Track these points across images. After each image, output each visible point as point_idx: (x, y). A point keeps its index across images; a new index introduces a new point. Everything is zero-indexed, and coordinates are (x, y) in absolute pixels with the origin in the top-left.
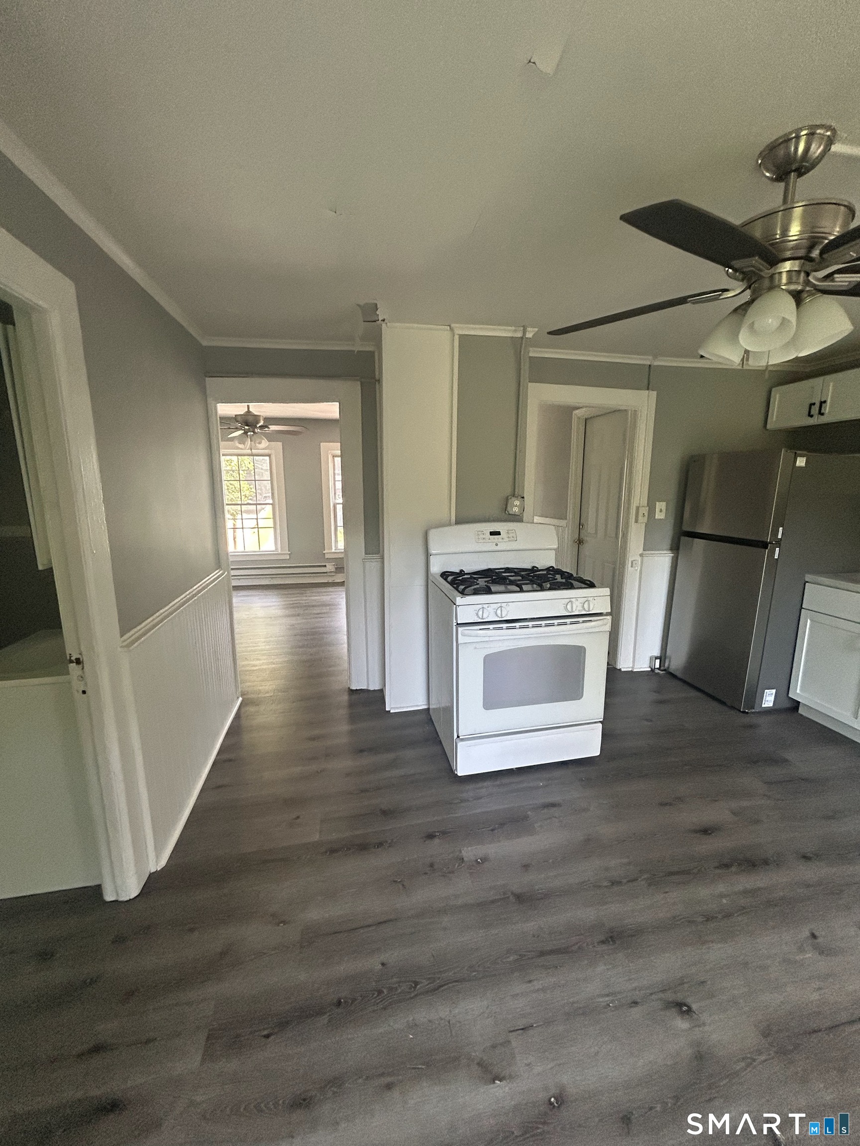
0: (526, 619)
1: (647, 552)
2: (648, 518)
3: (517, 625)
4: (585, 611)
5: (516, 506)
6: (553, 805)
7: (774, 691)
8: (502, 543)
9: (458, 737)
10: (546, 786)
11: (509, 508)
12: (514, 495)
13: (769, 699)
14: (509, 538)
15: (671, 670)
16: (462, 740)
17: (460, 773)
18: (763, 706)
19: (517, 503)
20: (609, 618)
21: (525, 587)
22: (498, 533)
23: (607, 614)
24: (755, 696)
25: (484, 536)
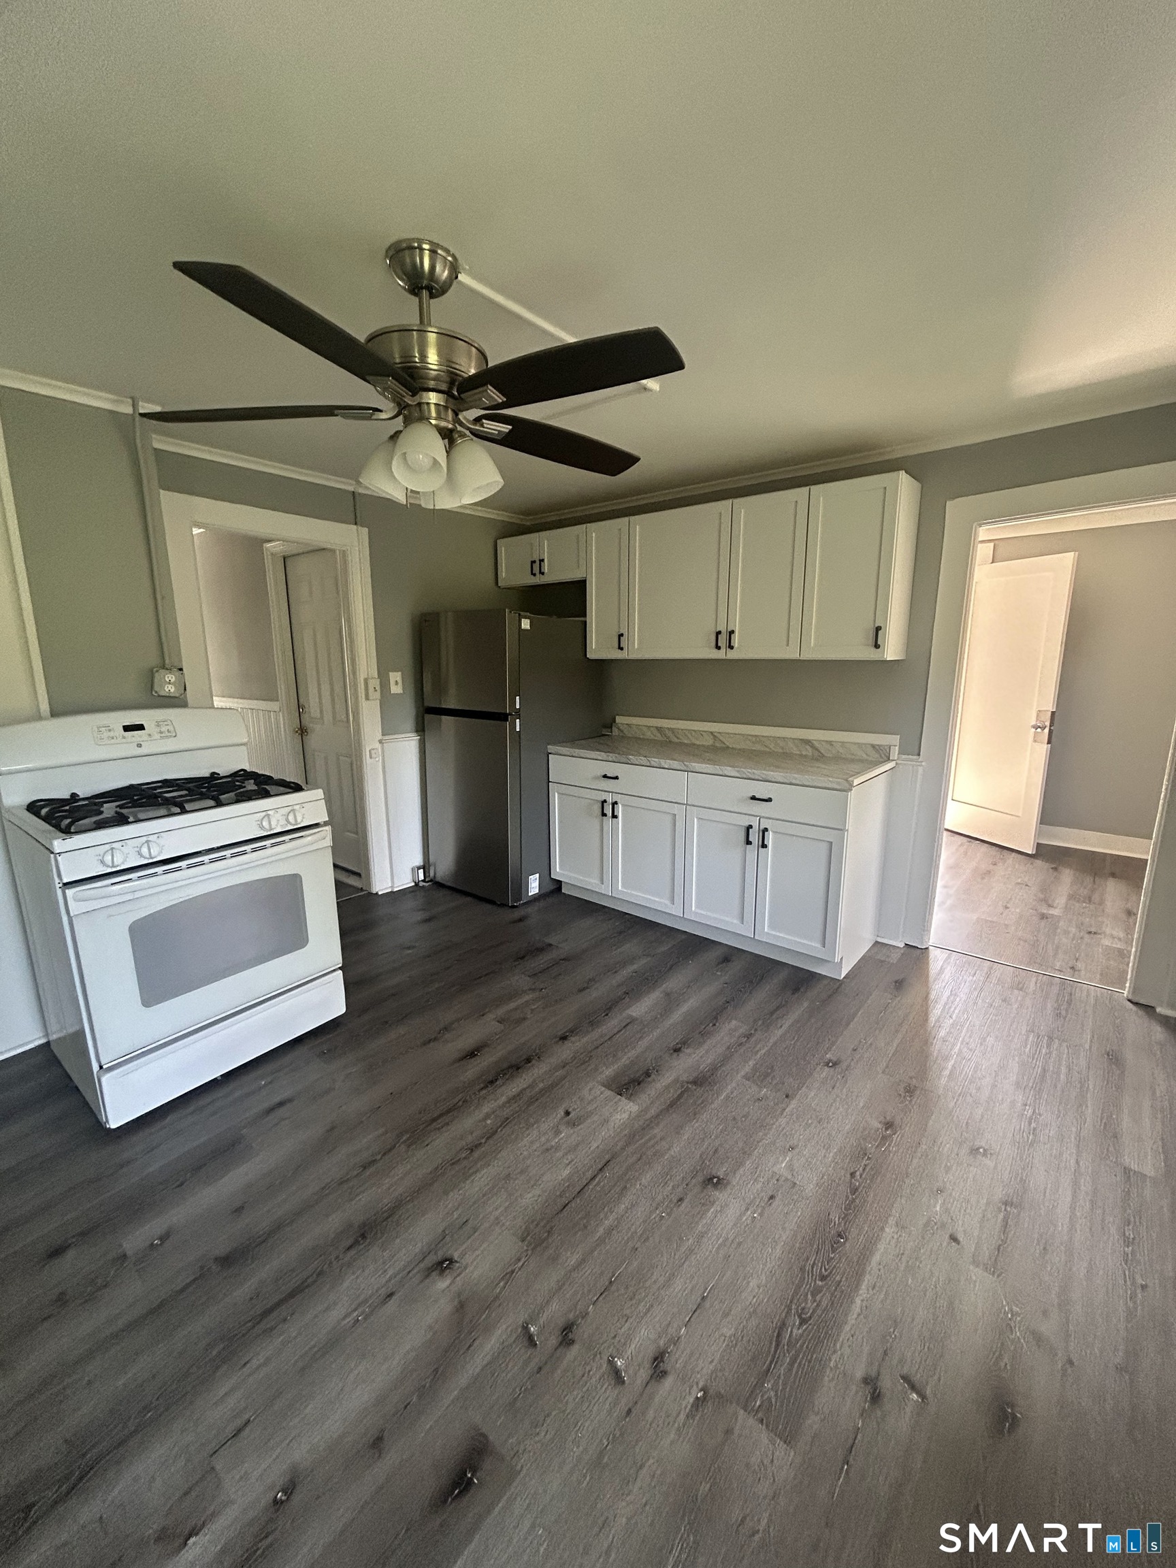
0: (200, 852)
1: (387, 737)
2: (381, 693)
3: (183, 864)
4: (291, 824)
5: (170, 683)
6: (281, 1104)
7: (538, 875)
8: (148, 742)
9: (101, 1067)
10: (270, 1083)
11: (156, 688)
12: (164, 667)
13: (534, 886)
14: (161, 733)
15: (438, 879)
16: (111, 1069)
17: (113, 1124)
18: (530, 894)
19: (171, 677)
20: (328, 828)
21: (188, 807)
22: (140, 727)
23: (326, 824)
24: (521, 885)
25: (112, 734)
